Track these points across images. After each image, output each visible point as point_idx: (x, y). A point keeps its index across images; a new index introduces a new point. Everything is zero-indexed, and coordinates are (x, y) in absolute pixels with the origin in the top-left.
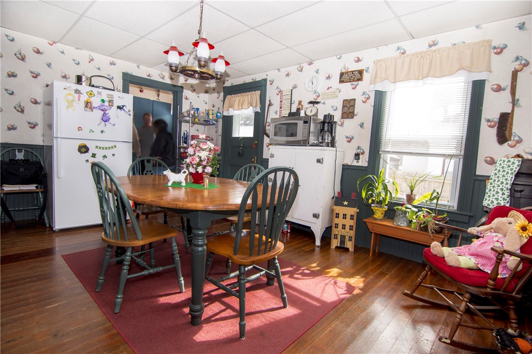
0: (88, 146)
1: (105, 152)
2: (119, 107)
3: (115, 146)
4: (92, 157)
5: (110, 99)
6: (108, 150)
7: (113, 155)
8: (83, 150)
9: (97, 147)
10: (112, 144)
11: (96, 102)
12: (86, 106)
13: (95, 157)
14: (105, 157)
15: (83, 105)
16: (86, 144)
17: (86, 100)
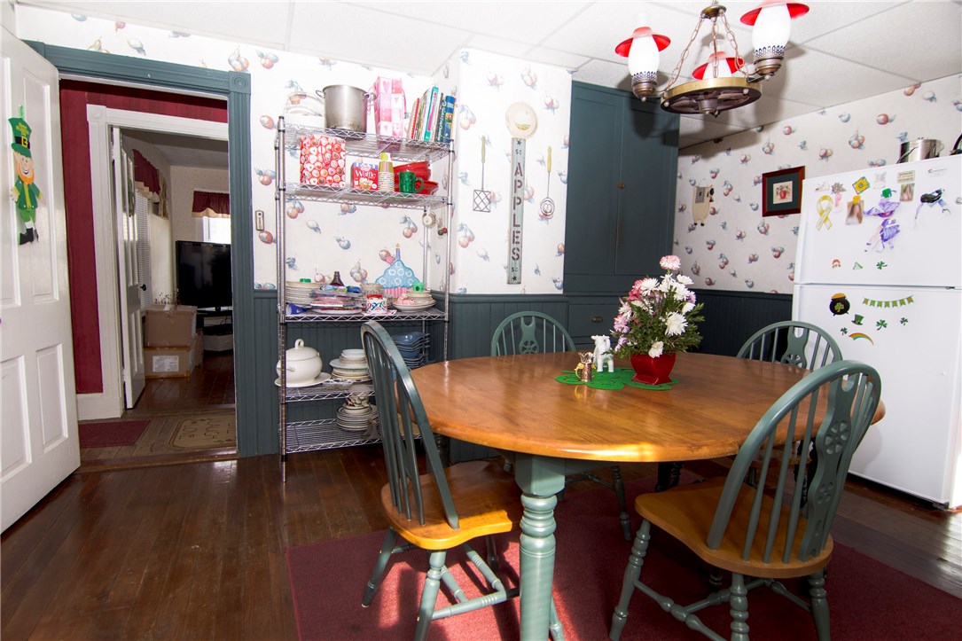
0: (849, 299)
1: (881, 314)
2: (927, 199)
3: (910, 300)
4: (854, 322)
5: (905, 183)
6: (891, 309)
7: (904, 321)
8: (839, 306)
9: (866, 301)
10: (904, 294)
11: (871, 200)
12: (852, 213)
13: (859, 324)
14: (882, 324)
15: (846, 211)
16: (846, 295)
17: (851, 200)
